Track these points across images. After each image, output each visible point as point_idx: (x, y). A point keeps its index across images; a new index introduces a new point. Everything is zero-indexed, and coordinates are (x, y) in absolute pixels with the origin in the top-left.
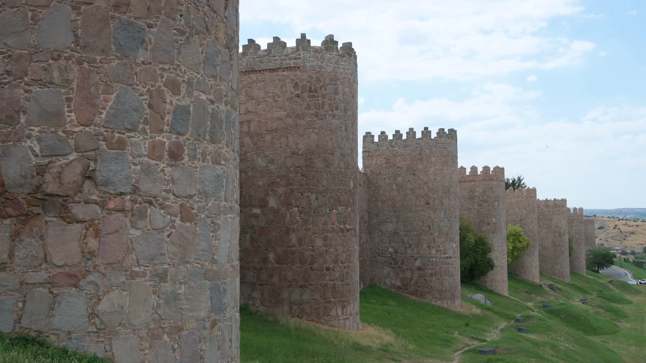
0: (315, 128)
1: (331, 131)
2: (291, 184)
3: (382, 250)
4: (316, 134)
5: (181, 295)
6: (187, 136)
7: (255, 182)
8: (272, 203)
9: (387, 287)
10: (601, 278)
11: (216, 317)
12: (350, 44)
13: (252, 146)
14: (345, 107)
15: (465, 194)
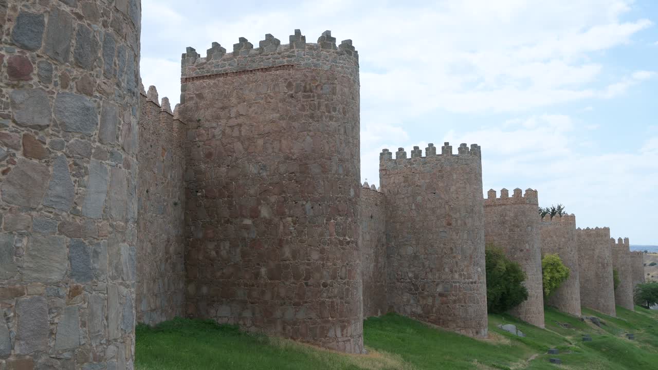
0: (310, 131)
1: (328, 134)
2: (284, 192)
3: (401, 276)
4: (312, 137)
5: (21, 250)
6: (39, 52)
7: (246, 191)
8: (265, 212)
9: (406, 315)
10: (650, 314)
11: (79, 284)
12: (350, 41)
13: (243, 152)
14: (344, 108)
15: (495, 219)
